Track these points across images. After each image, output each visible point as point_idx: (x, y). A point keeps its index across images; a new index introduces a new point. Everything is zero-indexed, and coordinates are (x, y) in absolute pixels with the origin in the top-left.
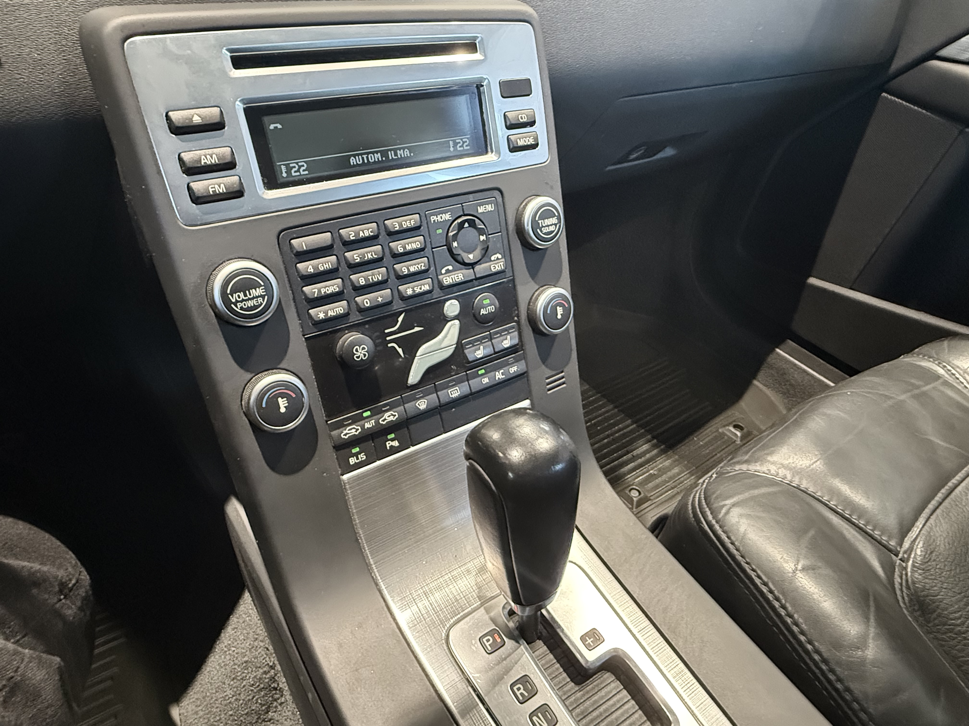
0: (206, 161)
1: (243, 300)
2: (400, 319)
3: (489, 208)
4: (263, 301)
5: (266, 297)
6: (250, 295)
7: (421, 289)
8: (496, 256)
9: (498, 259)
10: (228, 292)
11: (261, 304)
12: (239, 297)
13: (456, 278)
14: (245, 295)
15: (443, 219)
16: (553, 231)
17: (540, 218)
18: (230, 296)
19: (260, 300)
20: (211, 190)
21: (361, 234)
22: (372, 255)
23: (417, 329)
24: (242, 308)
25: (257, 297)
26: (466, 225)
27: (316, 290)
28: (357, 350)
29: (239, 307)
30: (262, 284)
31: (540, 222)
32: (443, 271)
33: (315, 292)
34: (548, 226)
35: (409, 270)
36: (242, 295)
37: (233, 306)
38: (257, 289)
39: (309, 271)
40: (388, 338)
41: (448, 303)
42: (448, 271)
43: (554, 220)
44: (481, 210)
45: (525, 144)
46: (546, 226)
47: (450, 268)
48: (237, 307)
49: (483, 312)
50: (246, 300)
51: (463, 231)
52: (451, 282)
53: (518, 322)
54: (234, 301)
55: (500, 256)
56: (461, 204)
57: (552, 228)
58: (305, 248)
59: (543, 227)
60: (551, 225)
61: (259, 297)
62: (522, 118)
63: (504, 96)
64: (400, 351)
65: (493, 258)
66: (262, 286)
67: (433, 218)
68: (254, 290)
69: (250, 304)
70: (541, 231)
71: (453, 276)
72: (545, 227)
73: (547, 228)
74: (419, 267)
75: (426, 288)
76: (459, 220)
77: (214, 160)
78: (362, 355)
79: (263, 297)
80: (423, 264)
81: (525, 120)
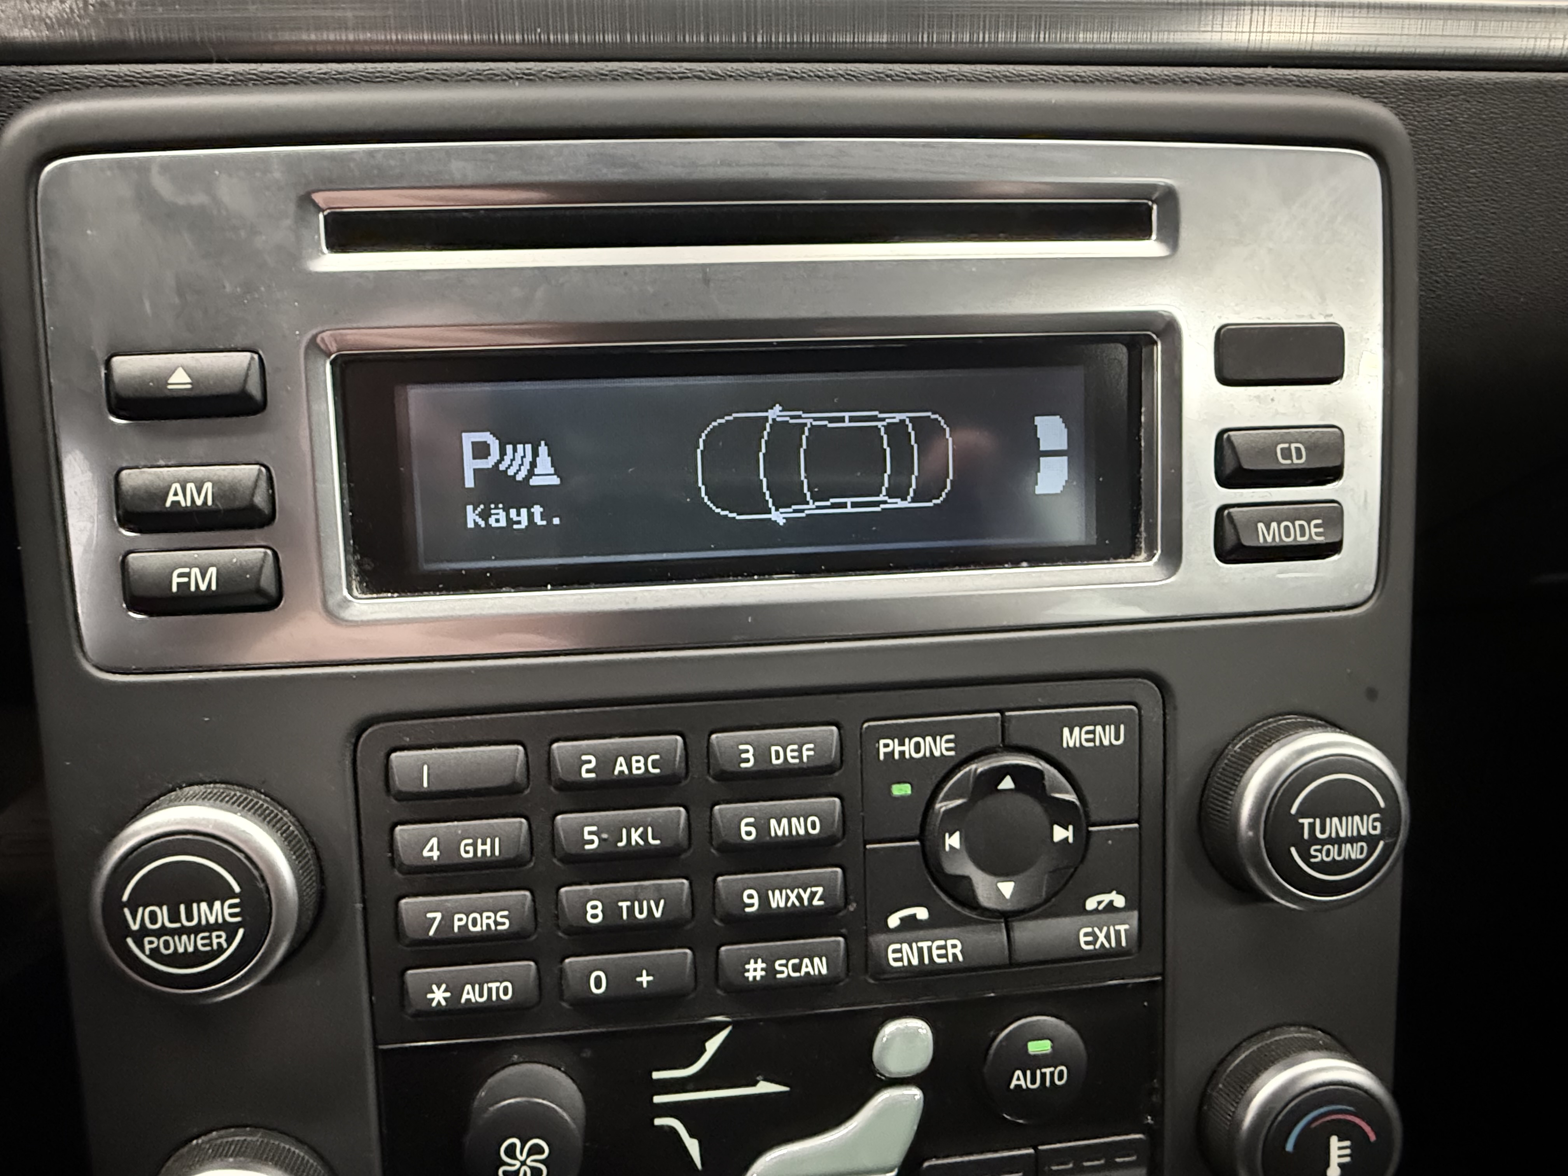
0: (180, 498)
1: (163, 931)
2: (713, 1045)
3: (1106, 736)
4: (229, 941)
5: (241, 932)
6: (190, 918)
7: (796, 968)
8: (1106, 898)
9: (1111, 907)
10: (125, 898)
11: (221, 950)
12: (153, 917)
13: (935, 952)
14: (174, 917)
15: (925, 751)
16: (1360, 863)
17: (1302, 813)
18: (127, 911)
19: (219, 938)
20: (176, 580)
21: (621, 766)
22: (644, 836)
23: (764, 1087)
24: (155, 954)
25: (210, 928)
26: (1007, 783)
27: (438, 916)
29: (147, 947)
30: (237, 889)
31: (1305, 821)
32: (894, 921)
33: (435, 919)
34: (1339, 841)
35: (764, 900)
36: (163, 914)
37: (130, 941)
38: (217, 903)
39: (426, 853)
40: (657, 1099)
41: (891, 1028)
42: (910, 923)
43: (1367, 825)
44: (1072, 738)
45: (1288, 540)
46: (1330, 841)
47: (922, 913)
48: (141, 948)
49: (1019, 1079)
50: (172, 932)
51: (991, 802)
52: (915, 962)
53: (1155, 1135)
54: (135, 927)
55: (1119, 901)
56: (1002, 712)
57: (1352, 852)
58: (425, 785)
59: (1314, 840)
60: (1352, 840)
61: (217, 927)
64: (693, 1146)
65: (1091, 904)
66: (234, 895)
67: (887, 747)
68: (204, 906)
69: (184, 944)
70: (1306, 858)
71: (925, 945)
72: (1323, 843)
73: (1334, 850)
74: (805, 897)
75: (819, 967)
76: (980, 767)
77: (204, 497)
79: (230, 930)
80: (820, 890)
81: (1299, 462)
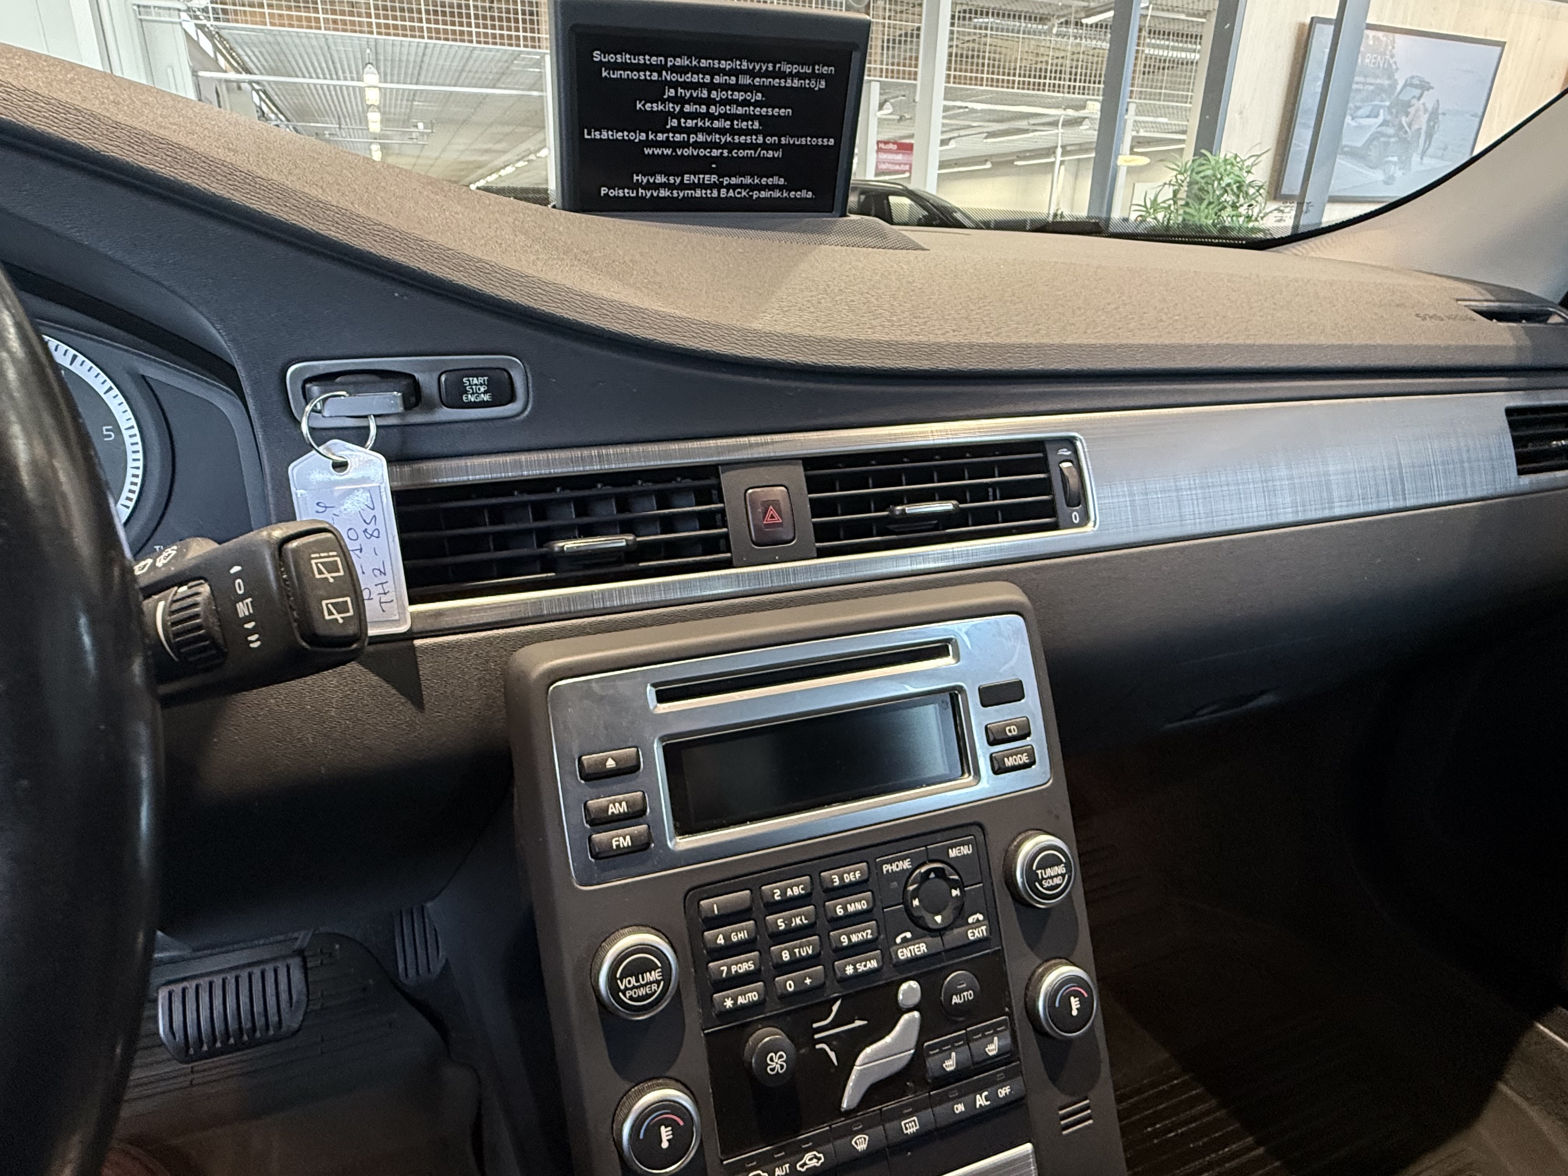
0: (614, 810)
1: (634, 987)
2: (835, 1008)
3: (966, 850)
4: (658, 987)
5: (662, 983)
6: (643, 980)
7: (865, 966)
8: (975, 917)
9: (978, 920)
10: (618, 975)
11: (655, 991)
12: (629, 982)
13: (916, 950)
14: (637, 981)
15: (900, 868)
16: (1061, 885)
17: (1038, 868)
18: (619, 982)
19: (654, 986)
20: (614, 844)
21: (789, 892)
22: (801, 920)
23: (858, 1023)
24: (631, 998)
25: (651, 983)
26: (932, 875)
27: (725, 968)
28: (772, 1060)
29: (628, 995)
30: (659, 965)
31: (1039, 872)
32: (898, 940)
33: (723, 971)
34: (1052, 878)
35: (849, 939)
36: (633, 980)
37: (621, 994)
38: (653, 972)
39: (718, 942)
40: (817, 1036)
41: (904, 986)
42: (905, 940)
43: (1061, 869)
44: (953, 853)
45: (1016, 763)
46: (1049, 878)
47: (908, 935)
48: (625, 995)
49: (956, 1000)
50: (637, 987)
51: (927, 883)
52: (909, 955)
53: (1010, 1015)
54: (622, 987)
55: (981, 917)
56: (926, 846)
57: (1057, 881)
58: (716, 912)
59: (1043, 879)
60: (1056, 876)
61: (653, 982)
62: (1010, 731)
63: (987, 703)
64: (832, 1055)
65: (970, 920)
66: (658, 968)
67: (886, 868)
68: (648, 974)
69: (642, 992)
70: (1042, 886)
71: (911, 948)
72: (1046, 879)
73: (1050, 881)
74: (865, 935)
75: (873, 964)
76: (923, 869)
77: (623, 808)
78: (778, 1066)
79: (658, 982)
80: (869, 931)
81: (1015, 733)
